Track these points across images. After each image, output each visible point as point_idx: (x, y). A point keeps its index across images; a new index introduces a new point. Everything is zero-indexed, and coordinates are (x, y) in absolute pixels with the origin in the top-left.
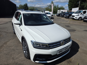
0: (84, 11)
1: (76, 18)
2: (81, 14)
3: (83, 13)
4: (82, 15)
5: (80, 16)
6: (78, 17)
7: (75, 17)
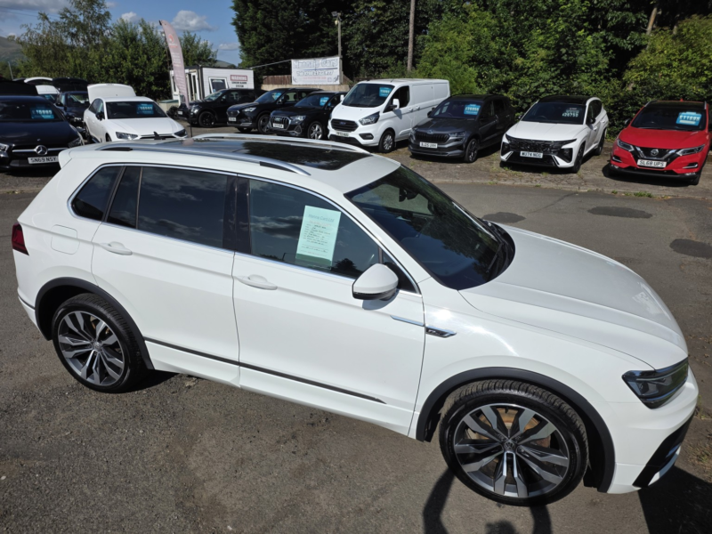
0: (398, 84)
1: (364, 136)
2: (388, 109)
3: (396, 102)
4: (391, 113)
5: (388, 120)
6: (377, 130)
7: (362, 129)
